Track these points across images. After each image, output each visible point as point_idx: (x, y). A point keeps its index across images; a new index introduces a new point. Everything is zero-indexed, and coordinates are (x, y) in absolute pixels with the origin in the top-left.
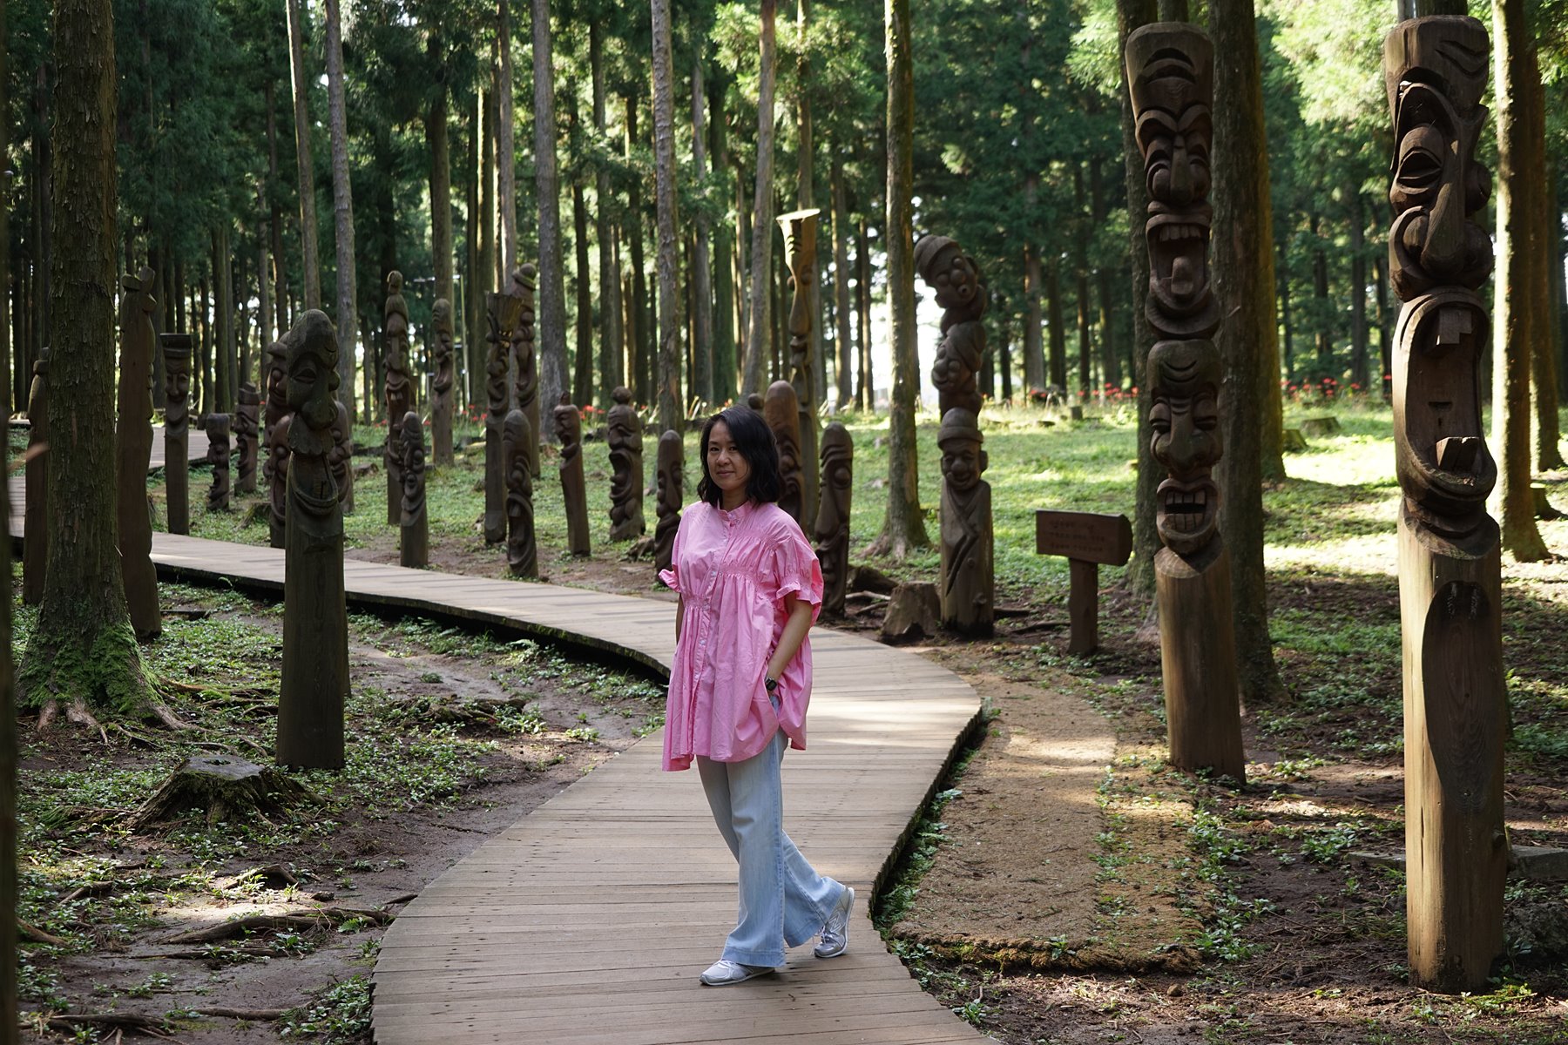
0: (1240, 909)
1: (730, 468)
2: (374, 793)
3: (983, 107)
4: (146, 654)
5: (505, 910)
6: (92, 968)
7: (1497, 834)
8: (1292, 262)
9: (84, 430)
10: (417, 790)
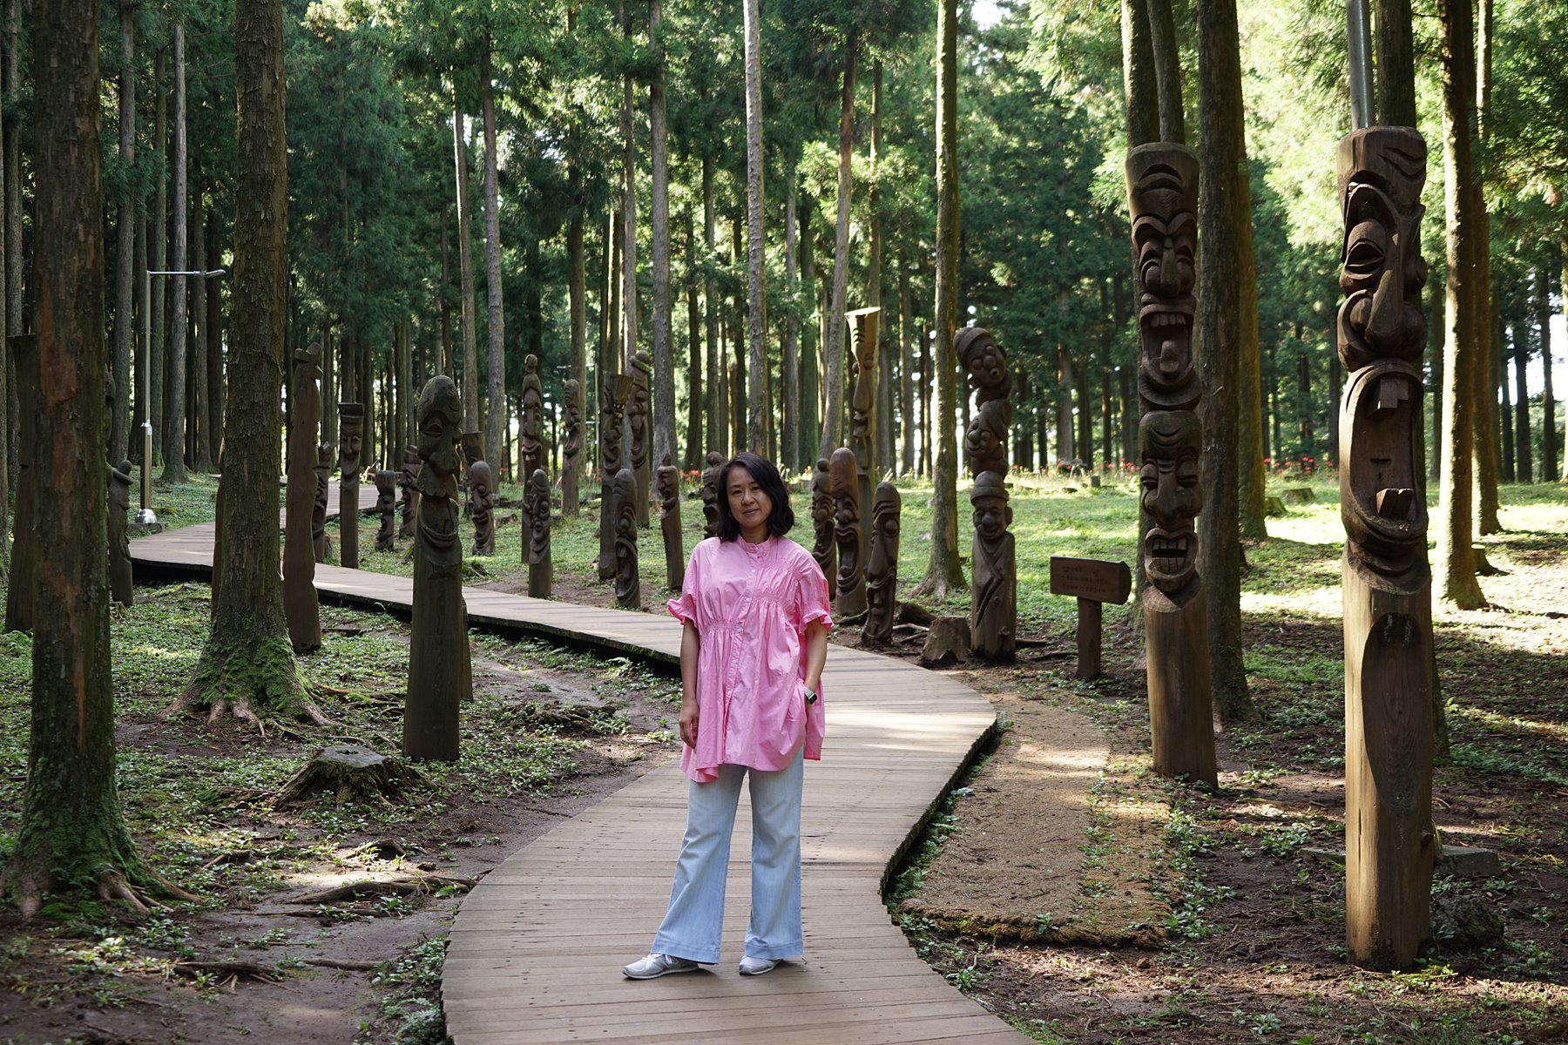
0: (1205, 895)
2: (481, 781)
3: (1026, 231)
4: (304, 663)
5: (569, 880)
6: (222, 923)
7: (1425, 833)
8: (1279, 363)
9: (254, 475)
10: (517, 779)
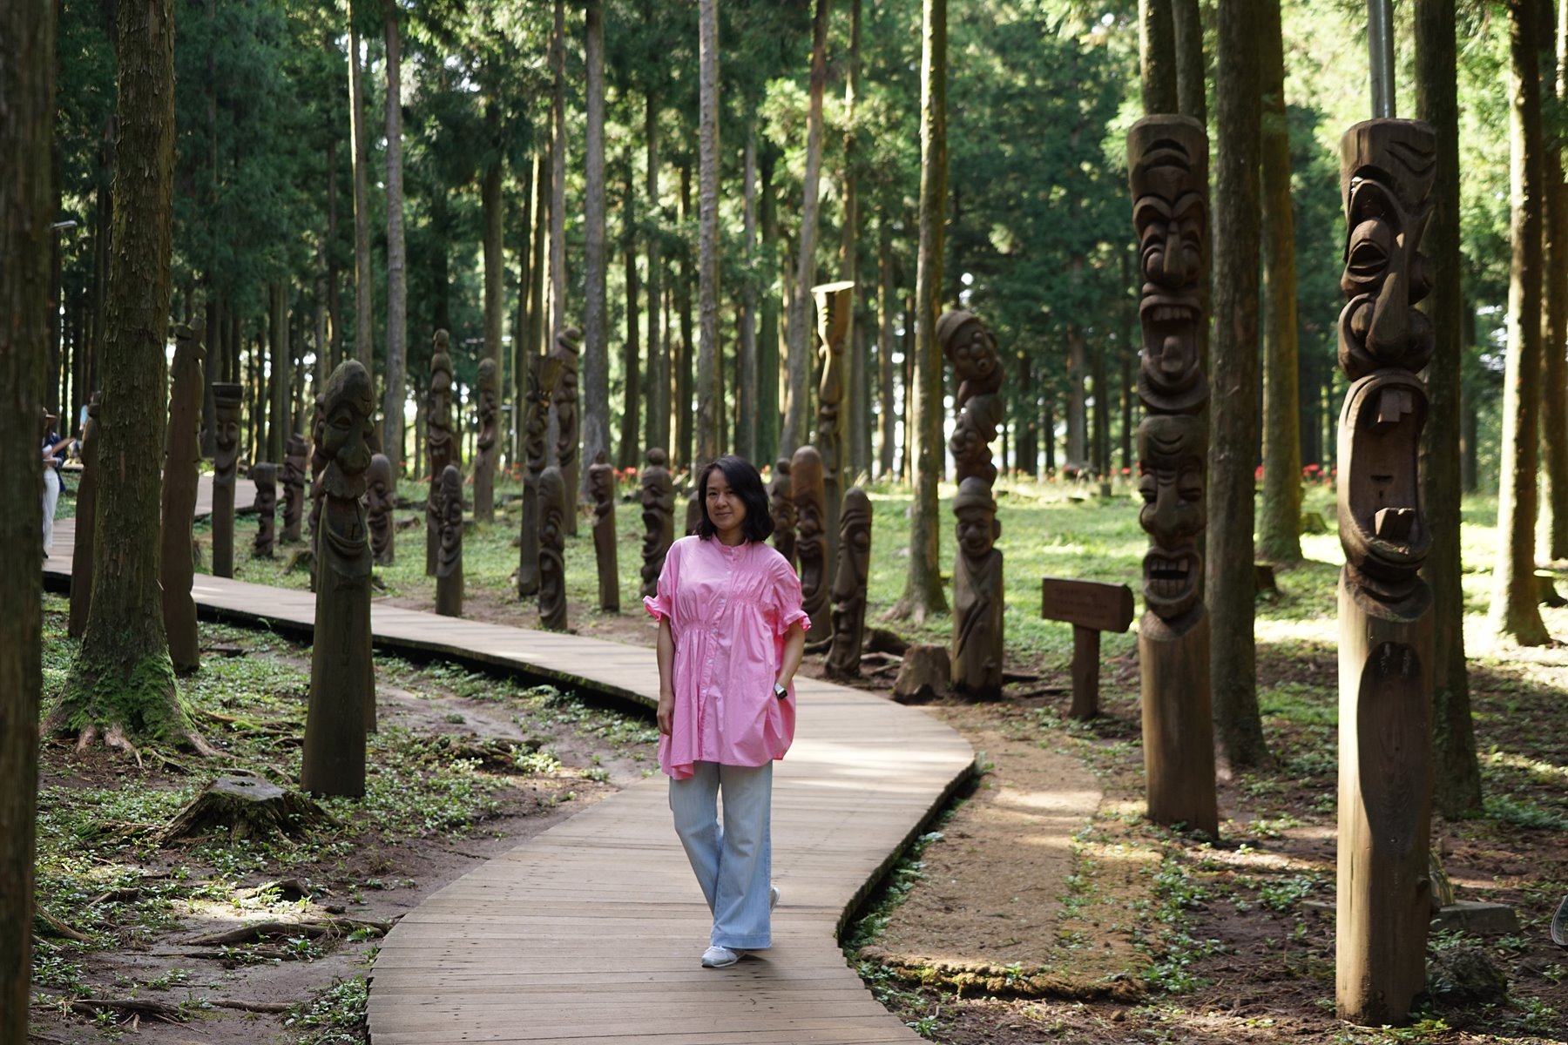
0: (1193, 948)
1: (727, 510)
3: (1032, 187)
4: (184, 686)
5: (498, 920)
7: (1421, 879)
9: (132, 469)
10: (432, 819)
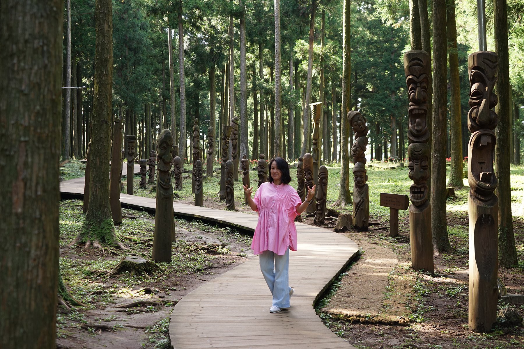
0: (424, 309)
1: (277, 174)
2: (179, 269)
3: (379, 71)
4: (117, 228)
5: (210, 300)
6: (95, 313)
7: (495, 287)
9: (101, 163)
10: (192, 269)
